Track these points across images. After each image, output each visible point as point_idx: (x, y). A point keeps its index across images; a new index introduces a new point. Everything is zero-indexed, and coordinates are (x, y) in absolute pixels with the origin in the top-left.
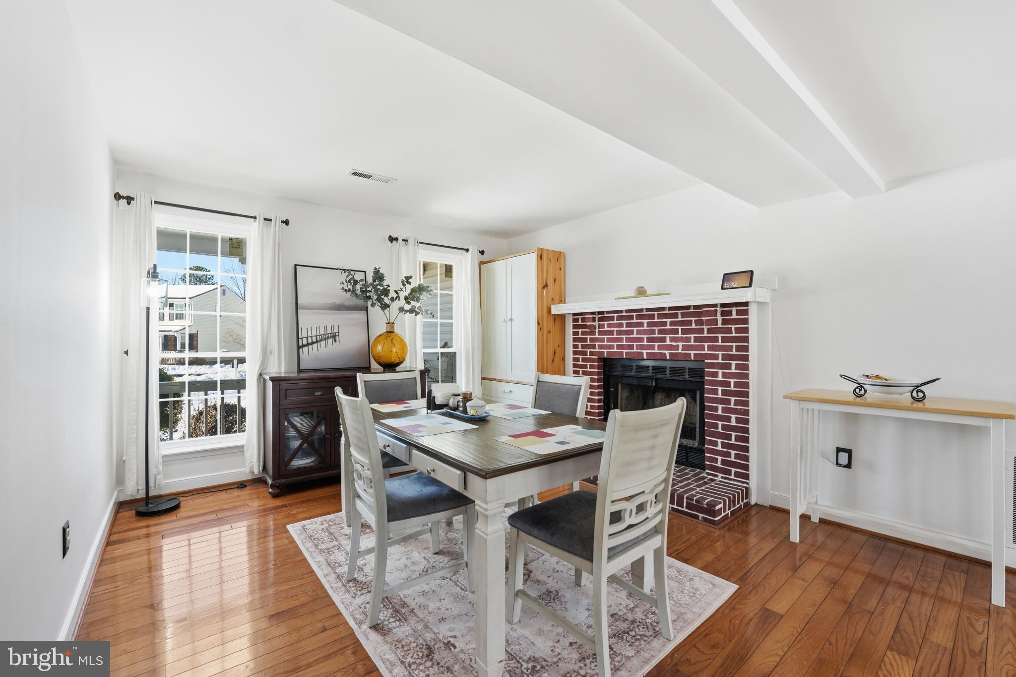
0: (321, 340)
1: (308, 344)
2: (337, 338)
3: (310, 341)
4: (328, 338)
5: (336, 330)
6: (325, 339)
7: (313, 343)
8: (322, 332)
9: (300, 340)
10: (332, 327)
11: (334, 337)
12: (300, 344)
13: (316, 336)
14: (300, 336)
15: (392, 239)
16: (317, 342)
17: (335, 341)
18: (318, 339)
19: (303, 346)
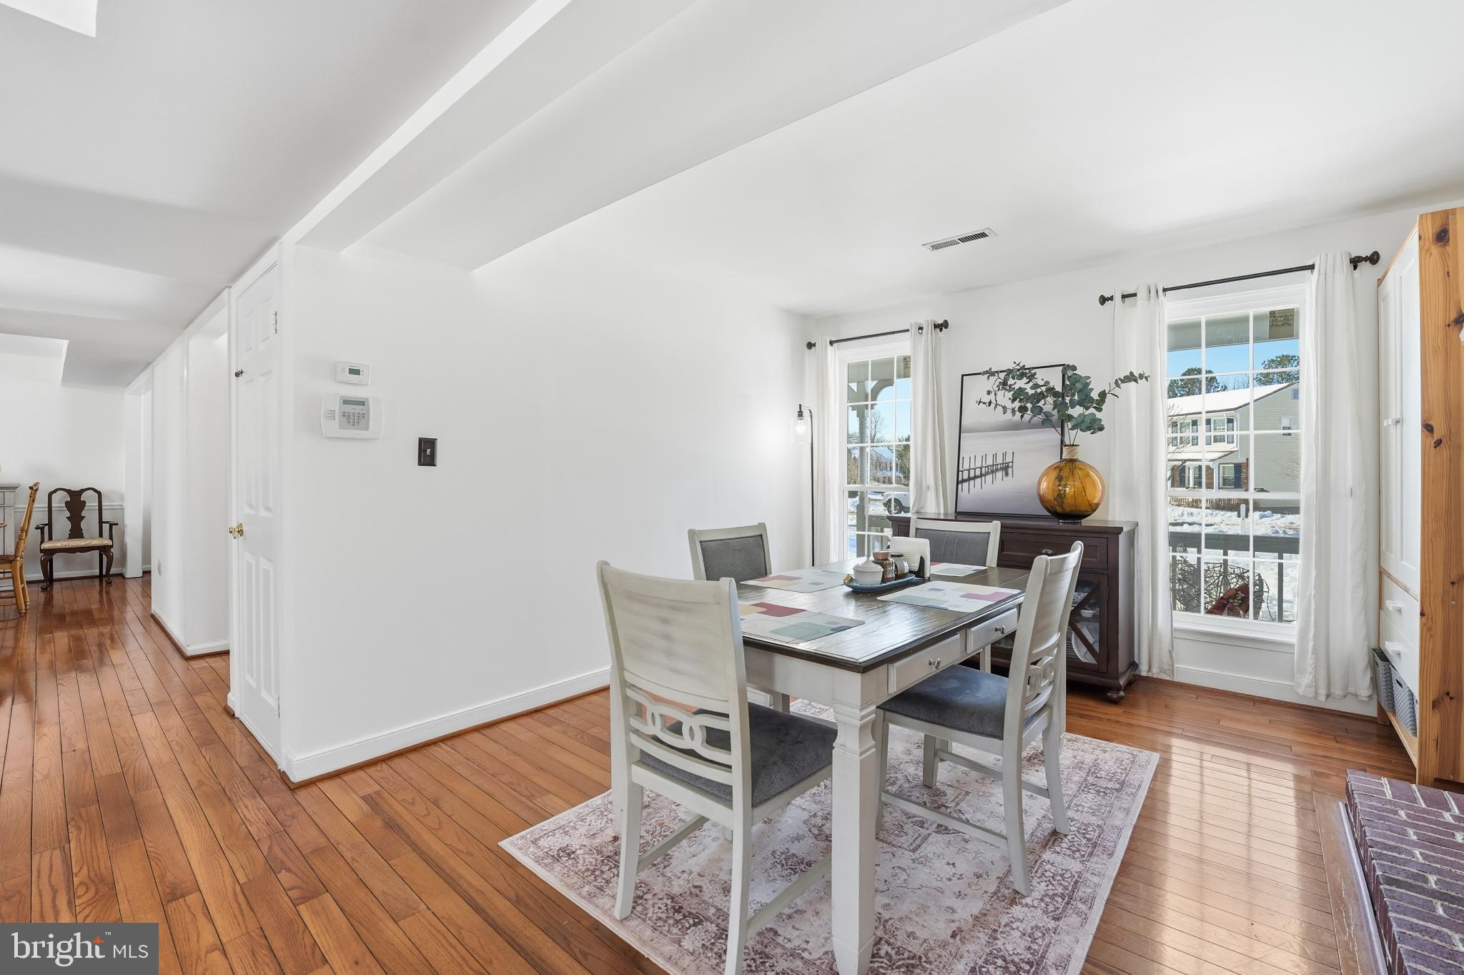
0: (987, 474)
1: (969, 479)
2: (1010, 470)
3: (972, 475)
4: (997, 470)
5: (1009, 459)
6: (992, 472)
7: (975, 477)
8: (990, 462)
9: (960, 473)
10: (1004, 455)
11: (1006, 468)
12: (960, 479)
13: (981, 468)
14: (961, 469)
15: (1103, 300)
16: (981, 475)
17: (1007, 474)
18: (983, 472)
19: (964, 481)
